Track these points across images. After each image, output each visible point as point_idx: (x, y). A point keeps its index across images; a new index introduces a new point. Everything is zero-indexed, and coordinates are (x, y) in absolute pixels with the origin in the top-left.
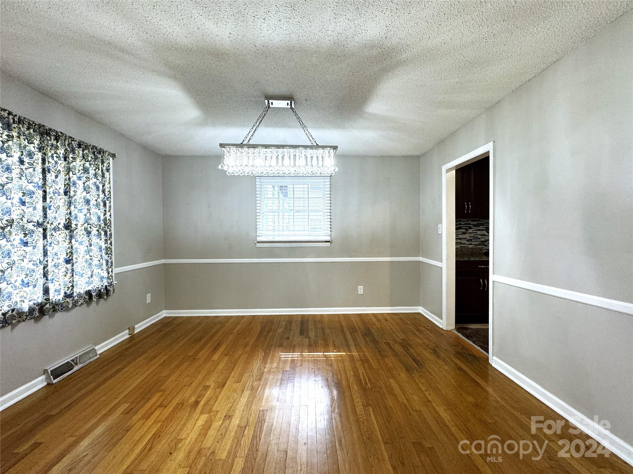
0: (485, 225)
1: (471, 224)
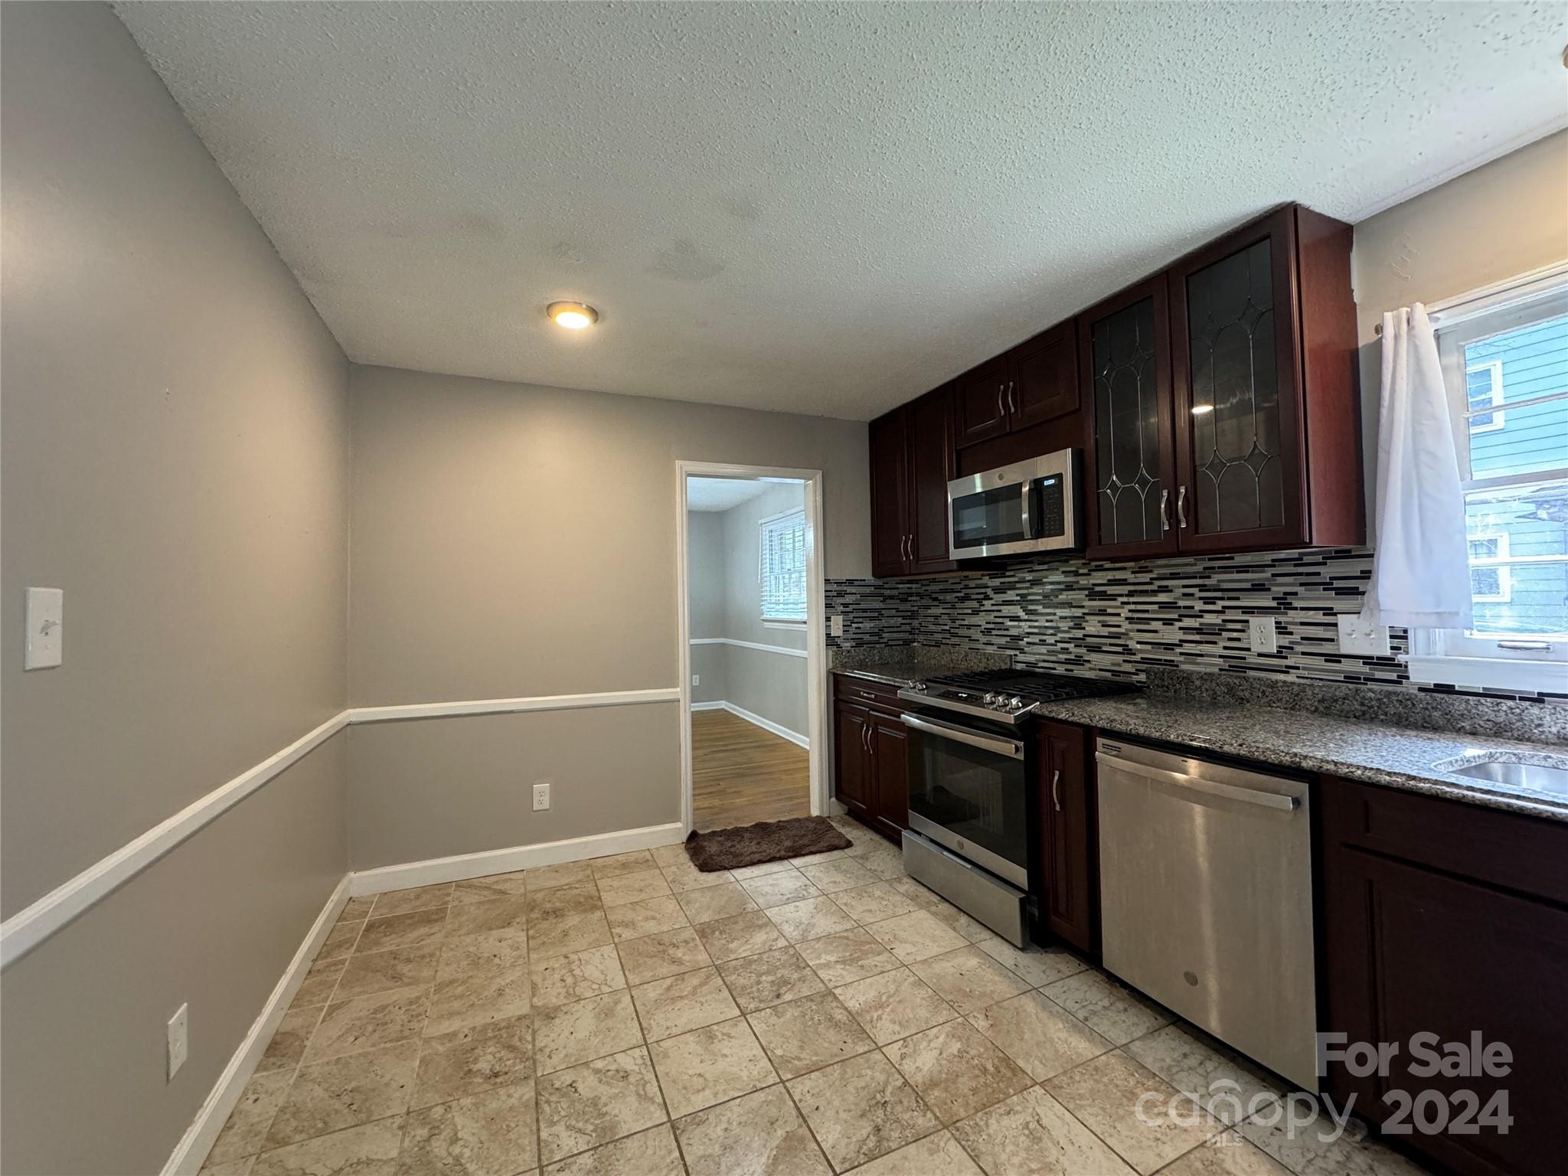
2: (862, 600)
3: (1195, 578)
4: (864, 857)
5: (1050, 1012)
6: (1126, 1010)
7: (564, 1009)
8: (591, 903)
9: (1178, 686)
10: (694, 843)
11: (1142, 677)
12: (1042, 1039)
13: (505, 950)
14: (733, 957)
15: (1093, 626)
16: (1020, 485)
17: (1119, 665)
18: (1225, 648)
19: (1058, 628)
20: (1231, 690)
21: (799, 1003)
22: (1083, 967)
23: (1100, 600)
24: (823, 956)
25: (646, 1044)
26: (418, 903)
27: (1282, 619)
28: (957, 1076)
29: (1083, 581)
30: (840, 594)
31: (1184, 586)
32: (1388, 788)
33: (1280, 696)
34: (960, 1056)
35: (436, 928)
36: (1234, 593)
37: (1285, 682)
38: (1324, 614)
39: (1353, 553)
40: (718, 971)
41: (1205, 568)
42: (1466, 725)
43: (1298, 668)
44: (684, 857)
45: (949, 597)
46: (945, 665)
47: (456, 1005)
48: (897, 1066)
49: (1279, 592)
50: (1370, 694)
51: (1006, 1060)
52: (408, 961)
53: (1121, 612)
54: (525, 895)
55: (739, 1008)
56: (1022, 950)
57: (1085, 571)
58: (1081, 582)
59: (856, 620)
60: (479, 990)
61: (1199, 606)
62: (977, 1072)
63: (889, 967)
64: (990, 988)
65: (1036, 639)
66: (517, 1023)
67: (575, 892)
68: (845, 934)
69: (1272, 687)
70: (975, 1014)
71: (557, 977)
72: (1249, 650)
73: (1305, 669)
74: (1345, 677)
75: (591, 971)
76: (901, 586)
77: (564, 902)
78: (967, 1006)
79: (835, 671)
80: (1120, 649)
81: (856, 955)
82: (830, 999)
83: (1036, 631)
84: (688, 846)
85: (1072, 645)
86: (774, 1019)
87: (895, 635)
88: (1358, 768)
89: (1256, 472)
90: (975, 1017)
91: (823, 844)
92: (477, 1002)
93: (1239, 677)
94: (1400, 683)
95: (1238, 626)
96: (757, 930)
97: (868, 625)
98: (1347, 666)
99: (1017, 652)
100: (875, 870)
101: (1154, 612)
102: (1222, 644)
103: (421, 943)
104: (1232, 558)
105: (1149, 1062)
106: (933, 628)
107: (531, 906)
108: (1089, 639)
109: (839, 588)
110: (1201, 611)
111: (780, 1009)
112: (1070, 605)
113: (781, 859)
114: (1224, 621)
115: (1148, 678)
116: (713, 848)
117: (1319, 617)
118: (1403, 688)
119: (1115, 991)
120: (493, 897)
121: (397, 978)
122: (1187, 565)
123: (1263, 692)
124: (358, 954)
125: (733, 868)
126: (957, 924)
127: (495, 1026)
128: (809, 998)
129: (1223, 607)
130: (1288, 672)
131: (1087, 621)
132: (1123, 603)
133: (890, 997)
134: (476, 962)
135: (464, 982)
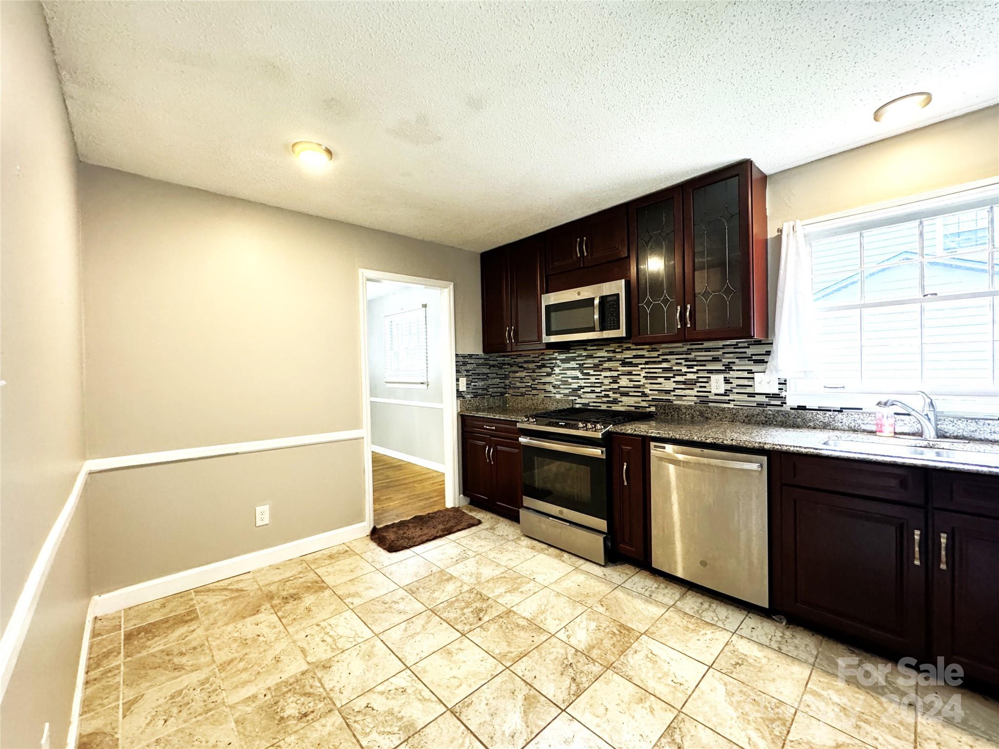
0: (577, 360)
1: (558, 359)
2: (477, 368)
3: (683, 354)
4: (492, 528)
5: (632, 596)
6: (666, 587)
7: (336, 659)
8: (319, 586)
9: (673, 413)
10: (377, 535)
11: (653, 409)
12: (635, 610)
13: (264, 629)
14: (439, 602)
15: (624, 381)
16: (593, 299)
17: (639, 403)
18: (698, 392)
19: (602, 383)
20: (701, 414)
21: (495, 621)
22: (637, 570)
23: (628, 367)
24: (495, 590)
25: (407, 667)
26: (166, 610)
27: (727, 376)
28: (602, 640)
29: (618, 356)
30: (465, 364)
31: (677, 359)
32: (806, 455)
33: (727, 415)
34: (598, 628)
35: (194, 625)
36: (703, 363)
37: (729, 408)
38: (748, 373)
39: (762, 342)
40: (434, 612)
41: (688, 349)
42: (811, 424)
43: (734, 401)
44: (373, 545)
45: (532, 366)
46: (528, 408)
47: (245, 676)
48: (567, 642)
49: (725, 362)
50: (770, 412)
51: (621, 625)
52: (182, 654)
53: (641, 374)
54: (261, 589)
55: (458, 631)
56: (604, 566)
57: (620, 350)
58: (617, 357)
59: (473, 380)
60: (259, 661)
61: (684, 369)
62: (611, 635)
63: (537, 589)
64: (597, 589)
65: (589, 390)
66: (303, 677)
67: (300, 580)
68: (503, 575)
69: (723, 411)
70: (595, 605)
71: (318, 639)
72: (710, 392)
73: (738, 401)
74: (757, 404)
75: (341, 631)
76: (499, 359)
77: (295, 589)
78: (590, 602)
79: (462, 413)
80: (640, 394)
81: (515, 586)
82: (512, 614)
83: (589, 385)
84: (373, 537)
85: (611, 393)
86: (484, 634)
87: (495, 389)
88: (791, 446)
89: (728, 299)
90: (596, 607)
91: (464, 524)
92: (261, 671)
93: (706, 407)
94: (782, 406)
95: (705, 380)
96: (446, 582)
97: (480, 384)
98: (759, 399)
99: (577, 398)
100: (502, 535)
101: (660, 373)
102: (696, 389)
103: (186, 639)
104: (702, 344)
105: (687, 610)
106: (518, 384)
107: (270, 597)
108: (621, 389)
109: (464, 360)
110: (685, 372)
111: (484, 626)
112: (610, 370)
113: (441, 537)
114: (697, 377)
115: (656, 409)
116: (391, 536)
117: (745, 374)
118: (786, 407)
119: (657, 578)
120: (233, 595)
121: (178, 668)
122: (678, 347)
123: (718, 414)
124: (129, 659)
125: (411, 547)
126: (563, 559)
127: (286, 683)
128: (499, 616)
129: (697, 370)
130: (729, 403)
131: (620, 379)
132: (642, 368)
133: (545, 606)
134: (244, 643)
135: (241, 660)
